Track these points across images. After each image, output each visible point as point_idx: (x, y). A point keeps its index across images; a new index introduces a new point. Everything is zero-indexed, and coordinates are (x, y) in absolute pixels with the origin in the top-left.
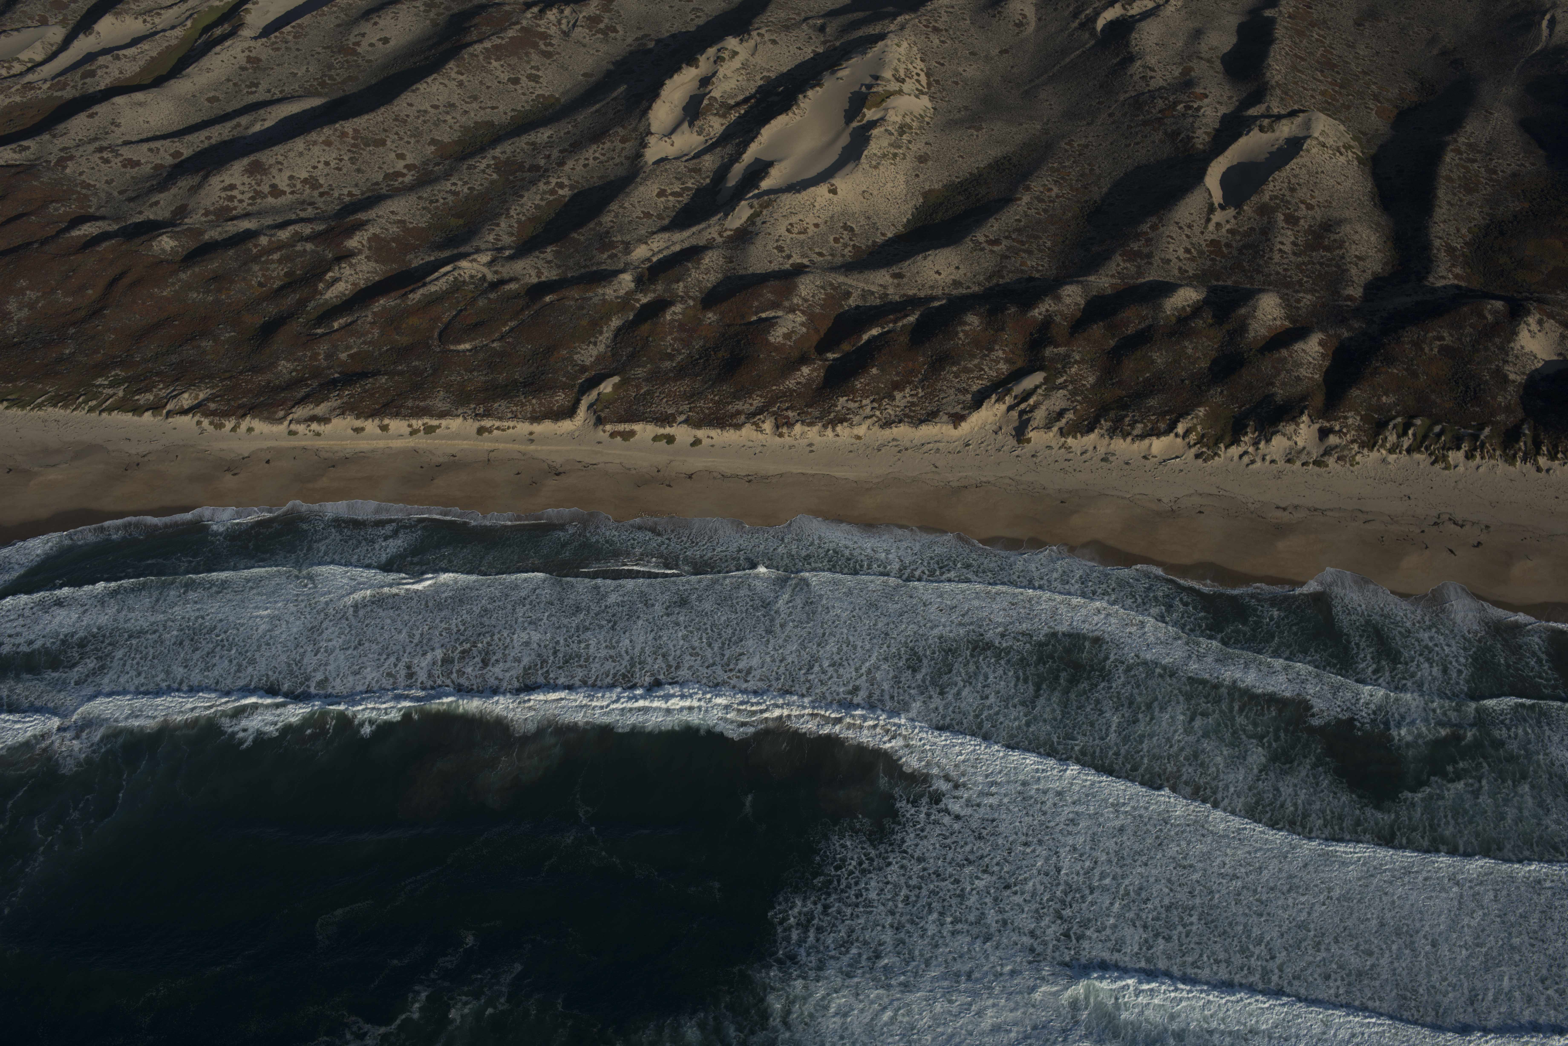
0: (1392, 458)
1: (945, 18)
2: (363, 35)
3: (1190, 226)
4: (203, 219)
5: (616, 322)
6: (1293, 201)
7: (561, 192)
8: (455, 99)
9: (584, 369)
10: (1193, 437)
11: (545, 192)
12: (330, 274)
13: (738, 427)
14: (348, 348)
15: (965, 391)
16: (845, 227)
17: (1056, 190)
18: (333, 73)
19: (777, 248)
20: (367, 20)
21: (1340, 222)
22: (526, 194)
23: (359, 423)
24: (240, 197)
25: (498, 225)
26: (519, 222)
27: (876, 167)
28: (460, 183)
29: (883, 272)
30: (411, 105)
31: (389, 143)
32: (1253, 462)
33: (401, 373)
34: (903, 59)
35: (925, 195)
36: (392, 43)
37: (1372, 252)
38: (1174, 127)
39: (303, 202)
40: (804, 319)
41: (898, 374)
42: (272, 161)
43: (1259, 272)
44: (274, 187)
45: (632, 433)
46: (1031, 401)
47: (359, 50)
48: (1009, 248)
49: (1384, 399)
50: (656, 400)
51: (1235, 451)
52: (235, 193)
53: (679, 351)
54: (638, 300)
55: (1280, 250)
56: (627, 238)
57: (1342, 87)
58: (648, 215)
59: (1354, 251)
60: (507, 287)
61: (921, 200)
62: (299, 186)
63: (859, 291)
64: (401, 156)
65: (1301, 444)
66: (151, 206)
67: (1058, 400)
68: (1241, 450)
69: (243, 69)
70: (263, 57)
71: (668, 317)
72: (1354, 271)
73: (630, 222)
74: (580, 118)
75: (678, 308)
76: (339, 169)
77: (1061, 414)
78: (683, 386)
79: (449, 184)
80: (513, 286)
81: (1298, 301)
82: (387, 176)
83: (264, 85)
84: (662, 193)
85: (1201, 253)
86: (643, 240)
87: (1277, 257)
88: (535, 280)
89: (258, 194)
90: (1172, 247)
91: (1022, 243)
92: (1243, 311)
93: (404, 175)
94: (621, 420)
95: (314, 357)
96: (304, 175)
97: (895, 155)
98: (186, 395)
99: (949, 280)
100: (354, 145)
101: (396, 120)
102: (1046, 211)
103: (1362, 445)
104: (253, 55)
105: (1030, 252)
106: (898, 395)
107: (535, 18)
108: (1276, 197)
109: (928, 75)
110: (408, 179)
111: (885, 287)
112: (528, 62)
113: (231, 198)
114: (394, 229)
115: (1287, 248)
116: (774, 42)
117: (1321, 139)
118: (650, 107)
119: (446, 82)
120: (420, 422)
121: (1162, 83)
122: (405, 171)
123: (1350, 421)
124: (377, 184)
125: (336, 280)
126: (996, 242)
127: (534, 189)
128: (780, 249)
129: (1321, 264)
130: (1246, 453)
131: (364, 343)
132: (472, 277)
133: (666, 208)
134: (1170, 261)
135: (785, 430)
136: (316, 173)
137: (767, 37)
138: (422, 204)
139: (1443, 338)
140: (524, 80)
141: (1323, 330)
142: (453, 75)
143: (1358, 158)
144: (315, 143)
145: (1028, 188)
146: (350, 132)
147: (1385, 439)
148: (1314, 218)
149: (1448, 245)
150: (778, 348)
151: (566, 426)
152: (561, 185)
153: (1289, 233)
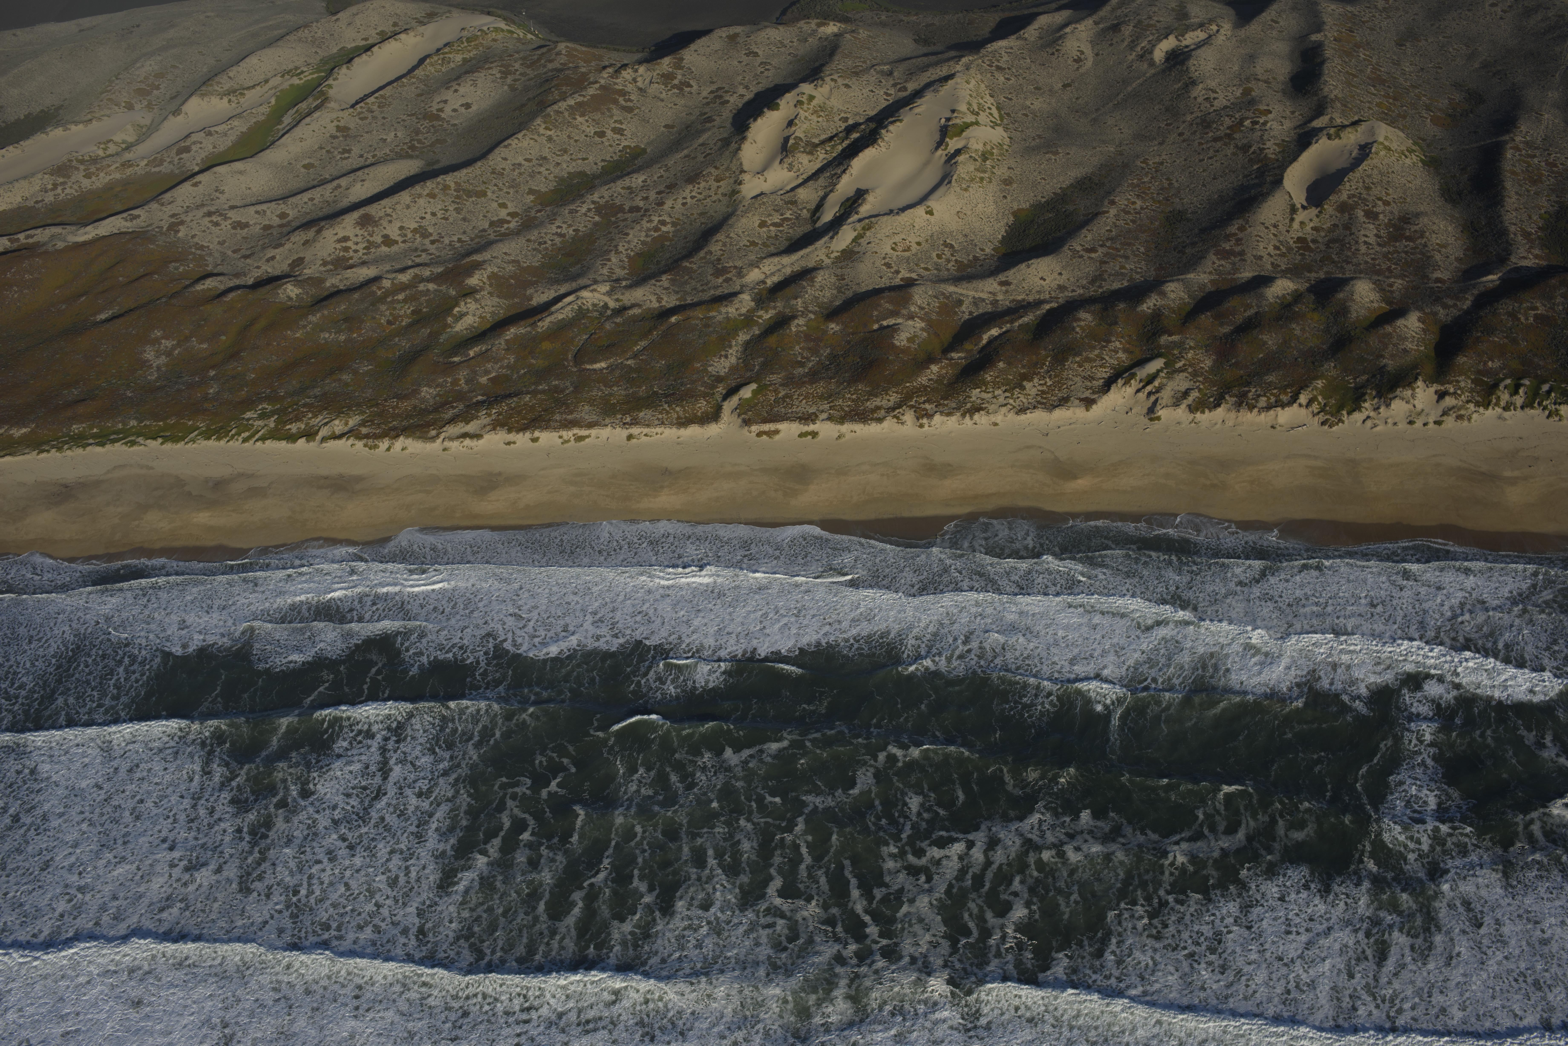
0: (1507, 414)
1: (1006, 58)
2: (446, 102)
3: (1275, 226)
4: (323, 269)
5: (743, 337)
6: (1371, 199)
7: (664, 229)
8: (546, 153)
9: (719, 379)
10: (1315, 407)
11: (649, 230)
12: (457, 309)
13: (880, 420)
14: (487, 372)
15: (1091, 378)
16: (945, 244)
17: (1139, 203)
18: (420, 137)
19: (885, 264)
20: (447, 88)
21: (1418, 215)
22: (631, 232)
23: (512, 437)
24: (354, 247)
25: (609, 260)
26: (628, 256)
27: (966, 190)
28: (564, 226)
29: (991, 280)
30: (505, 159)
31: (489, 194)
32: (1375, 426)
33: (543, 392)
34: (974, 94)
35: (1015, 214)
36: (474, 108)
37: (1451, 240)
38: (1245, 141)
39: (416, 250)
40: (923, 325)
41: (1023, 367)
42: (381, 214)
43: (1348, 263)
44: (386, 237)
45: (777, 432)
46: (1156, 383)
47: (443, 115)
48: (1105, 255)
49: (1490, 364)
50: (796, 403)
51: (1358, 416)
52: (349, 244)
53: (808, 359)
54: (760, 317)
55: (1365, 243)
56: (739, 264)
57: (1395, 99)
58: (753, 244)
59: (1435, 240)
60: (630, 312)
61: (1012, 218)
62: (410, 235)
63: (970, 299)
64: (503, 206)
65: (1419, 407)
66: (268, 260)
67: (1181, 382)
68: (1365, 414)
69: (334, 137)
70: (352, 126)
71: (794, 329)
72: (1438, 257)
73: (739, 250)
74: (671, 163)
75: (801, 321)
76: (447, 219)
77: (1186, 394)
78: (820, 388)
79: (554, 227)
80: (636, 311)
81: (1391, 285)
82: (492, 224)
83: (356, 150)
84: (763, 224)
85: (1290, 249)
86: (755, 265)
87: (1363, 248)
88: (655, 305)
89: (370, 245)
90: (1261, 245)
91: (1118, 250)
92: (1341, 295)
93: (508, 222)
94: (765, 421)
95: (455, 382)
96: (414, 225)
97: (982, 179)
98: (337, 422)
99: (1054, 285)
100: (458, 197)
101: (493, 173)
102: (1133, 221)
103: (1478, 404)
104: (342, 124)
105: (1127, 258)
106: (1028, 385)
107: (612, 77)
108: (1354, 196)
109: (999, 109)
110: (513, 225)
111: (994, 294)
112: (611, 117)
113: (346, 249)
114: (510, 268)
115: (1372, 240)
116: (847, 86)
117: (1386, 143)
118: (739, 149)
119: (536, 137)
120: (570, 433)
121: (1225, 102)
122: (509, 218)
123: (1462, 384)
124: (484, 230)
125: (462, 315)
126: (1093, 250)
127: (638, 227)
128: (888, 265)
129: (1406, 253)
130: (1368, 417)
131: (501, 367)
132: (594, 305)
133: (769, 237)
134: (1261, 258)
135: (925, 421)
136: (424, 223)
137: (840, 81)
138: (532, 245)
139: (1536, 308)
140: (609, 133)
141: (1420, 309)
142: (542, 131)
143: (1421, 160)
144: (420, 196)
145: (1113, 203)
146: (453, 185)
147: (1498, 398)
148: (1392, 213)
149: (1523, 230)
150: (905, 351)
151: (713, 430)
152: (663, 223)
153: (1372, 226)
